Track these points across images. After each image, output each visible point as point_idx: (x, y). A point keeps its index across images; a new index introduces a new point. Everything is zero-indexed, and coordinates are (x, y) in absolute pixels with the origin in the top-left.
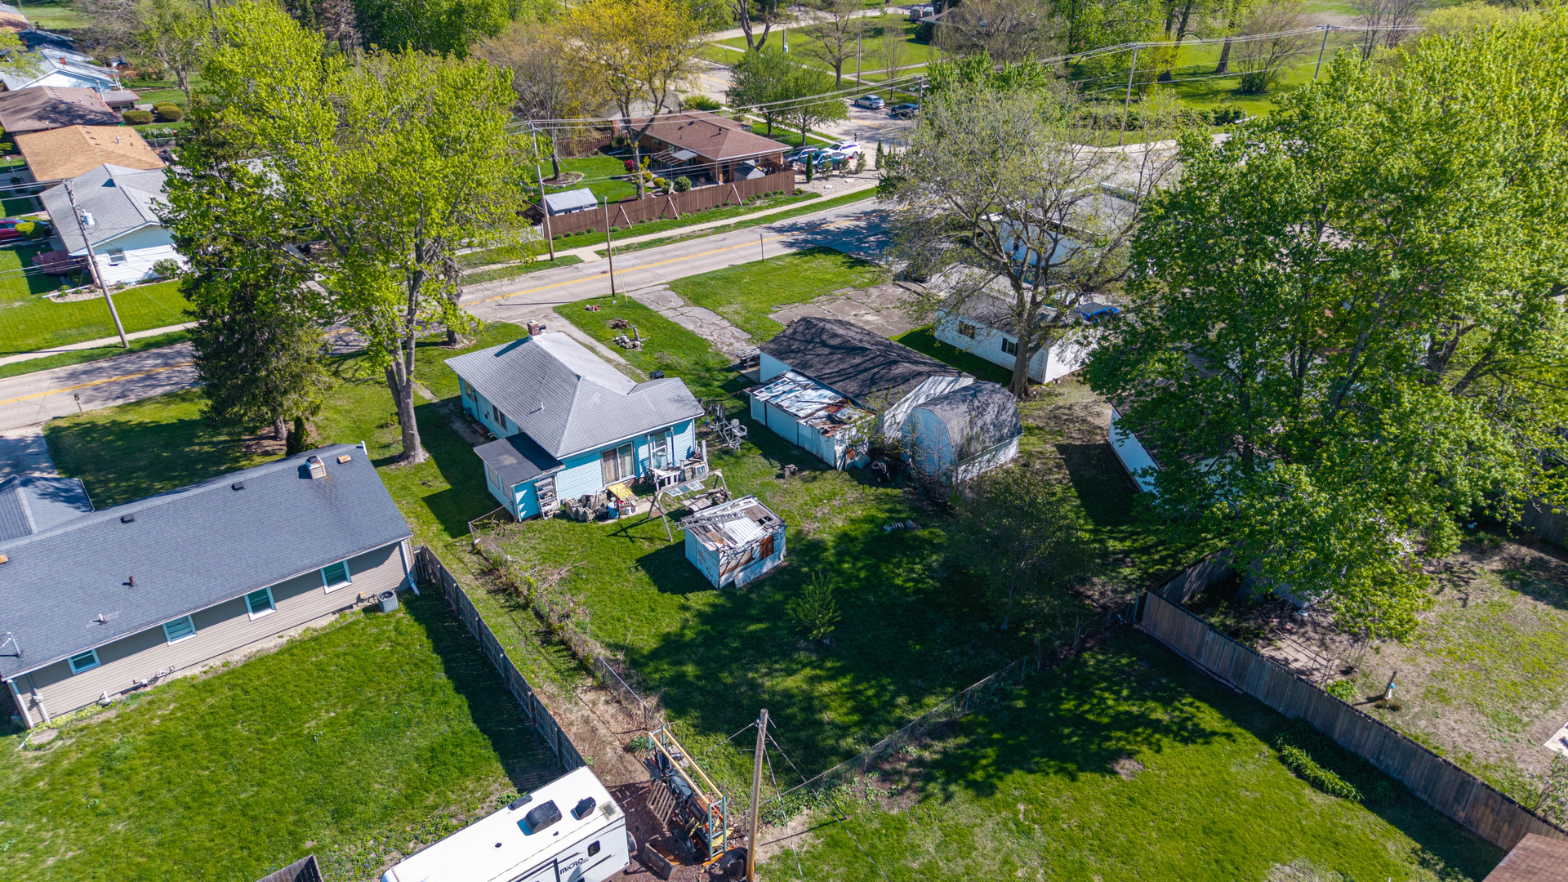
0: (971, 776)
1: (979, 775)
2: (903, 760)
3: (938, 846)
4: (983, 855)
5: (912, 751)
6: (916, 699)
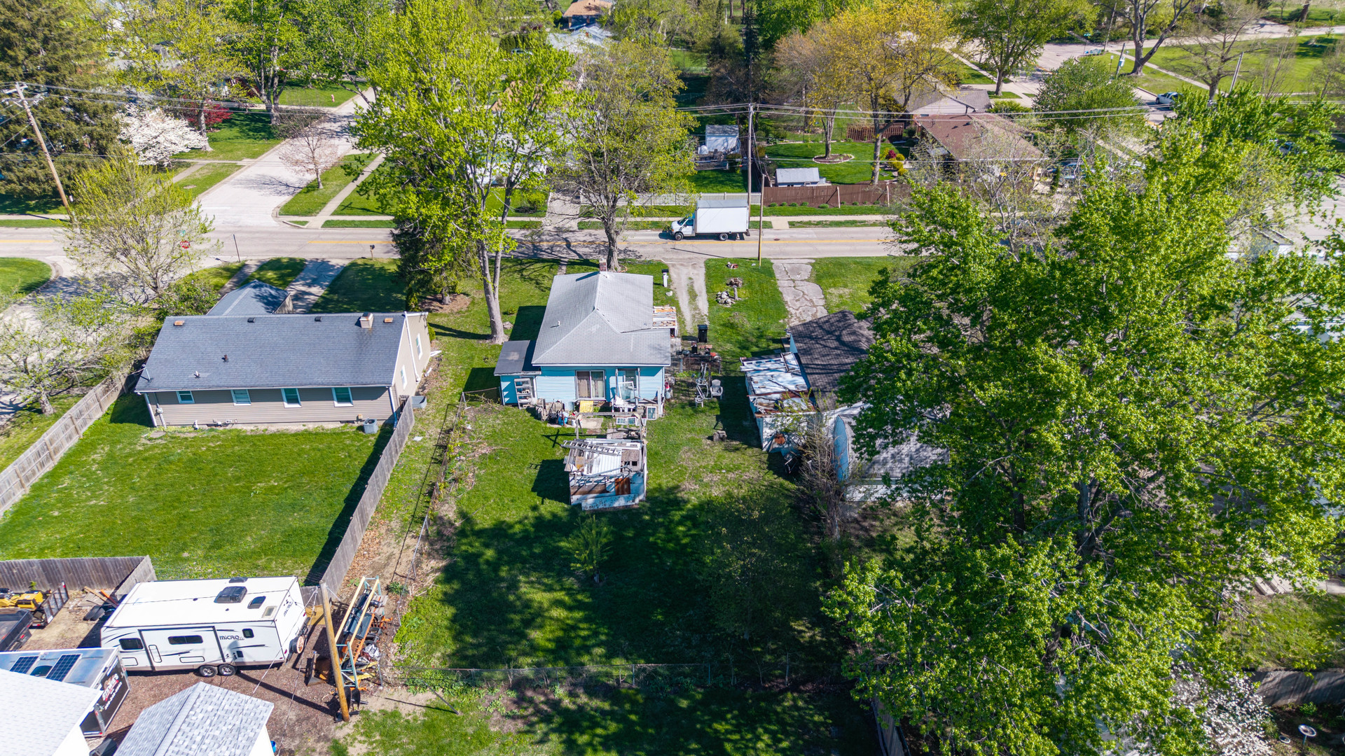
0: (577, 736)
1: (582, 739)
2: (545, 695)
5: (560, 692)
6: (609, 656)
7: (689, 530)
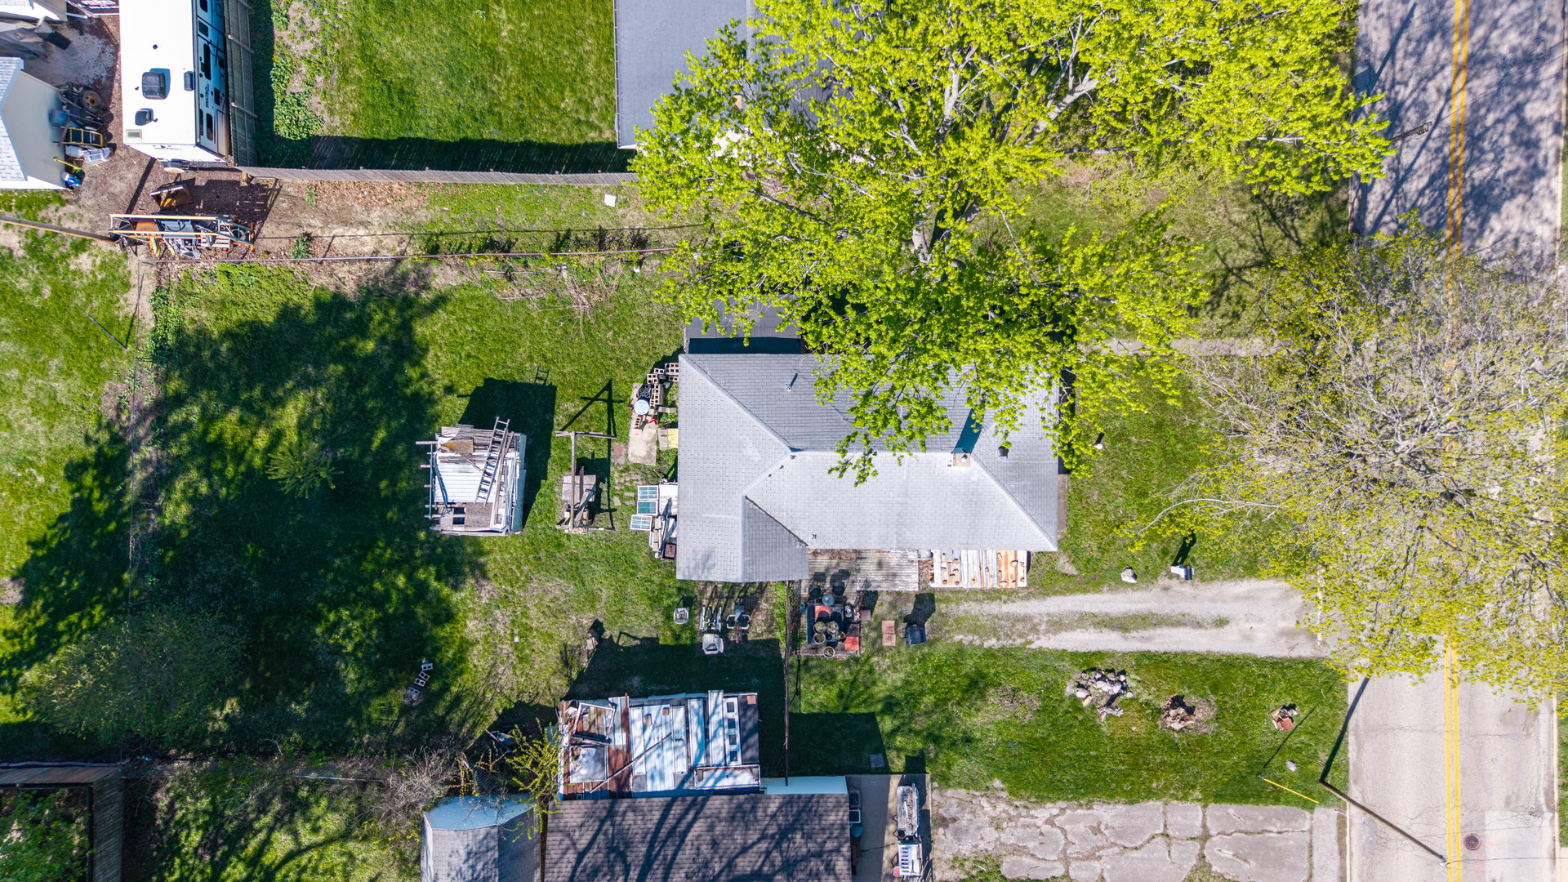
0: (92, 472)
1: (88, 480)
2: (146, 436)
3: (55, 392)
4: (23, 416)
5: (148, 451)
6: (195, 500)
7: (399, 590)
